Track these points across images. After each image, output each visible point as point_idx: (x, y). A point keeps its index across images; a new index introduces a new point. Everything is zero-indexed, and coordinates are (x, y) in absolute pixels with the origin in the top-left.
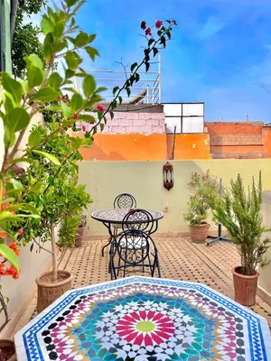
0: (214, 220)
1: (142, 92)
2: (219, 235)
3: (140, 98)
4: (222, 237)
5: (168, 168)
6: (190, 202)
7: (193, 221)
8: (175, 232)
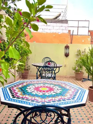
0: (86, 70)
1: (58, 14)
2: (88, 78)
3: (58, 17)
4: (89, 79)
5: (67, 47)
6: (76, 63)
7: (76, 70)
8: (69, 76)
